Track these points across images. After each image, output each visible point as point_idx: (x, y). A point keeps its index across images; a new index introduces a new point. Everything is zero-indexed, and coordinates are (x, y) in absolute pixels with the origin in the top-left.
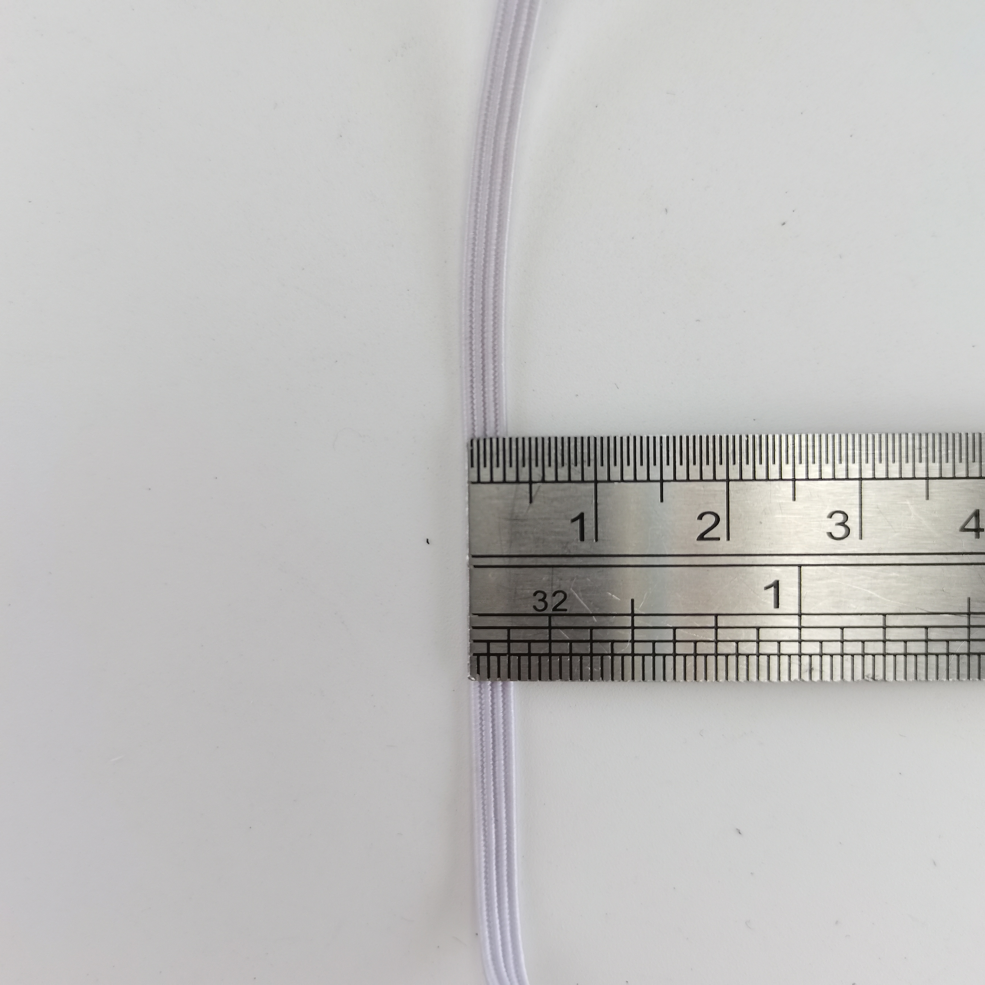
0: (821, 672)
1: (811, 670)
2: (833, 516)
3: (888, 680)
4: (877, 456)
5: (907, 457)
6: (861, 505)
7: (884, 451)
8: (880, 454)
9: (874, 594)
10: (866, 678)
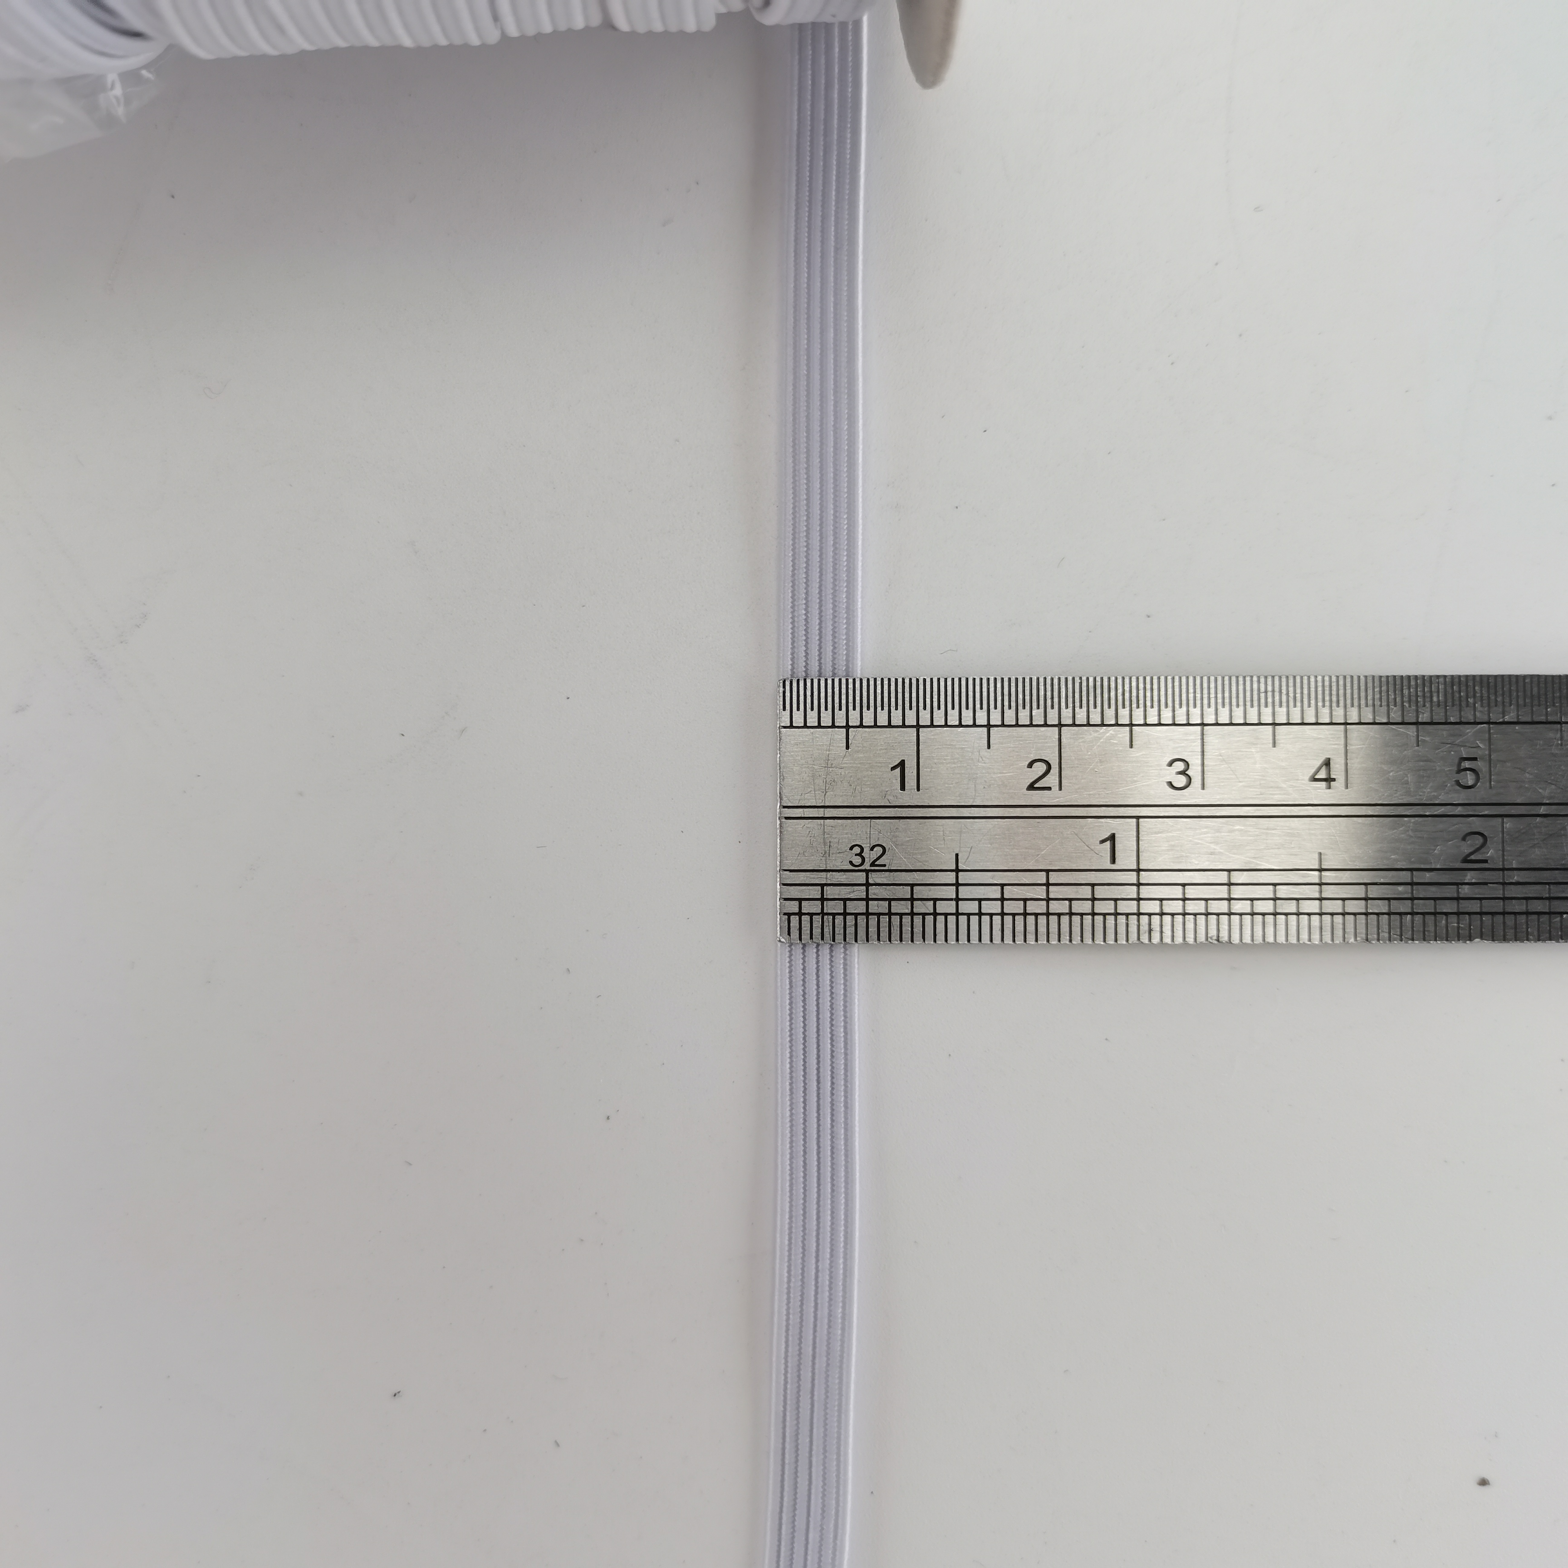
0: (1162, 932)
1: (1150, 930)
2: (1173, 765)
3: (1233, 943)
4: (1220, 701)
5: (1252, 701)
6: (1203, 752)
7: (1227, 695)
8: (1223, 698)
9: (1218, 848)
10: (1209, 939)
